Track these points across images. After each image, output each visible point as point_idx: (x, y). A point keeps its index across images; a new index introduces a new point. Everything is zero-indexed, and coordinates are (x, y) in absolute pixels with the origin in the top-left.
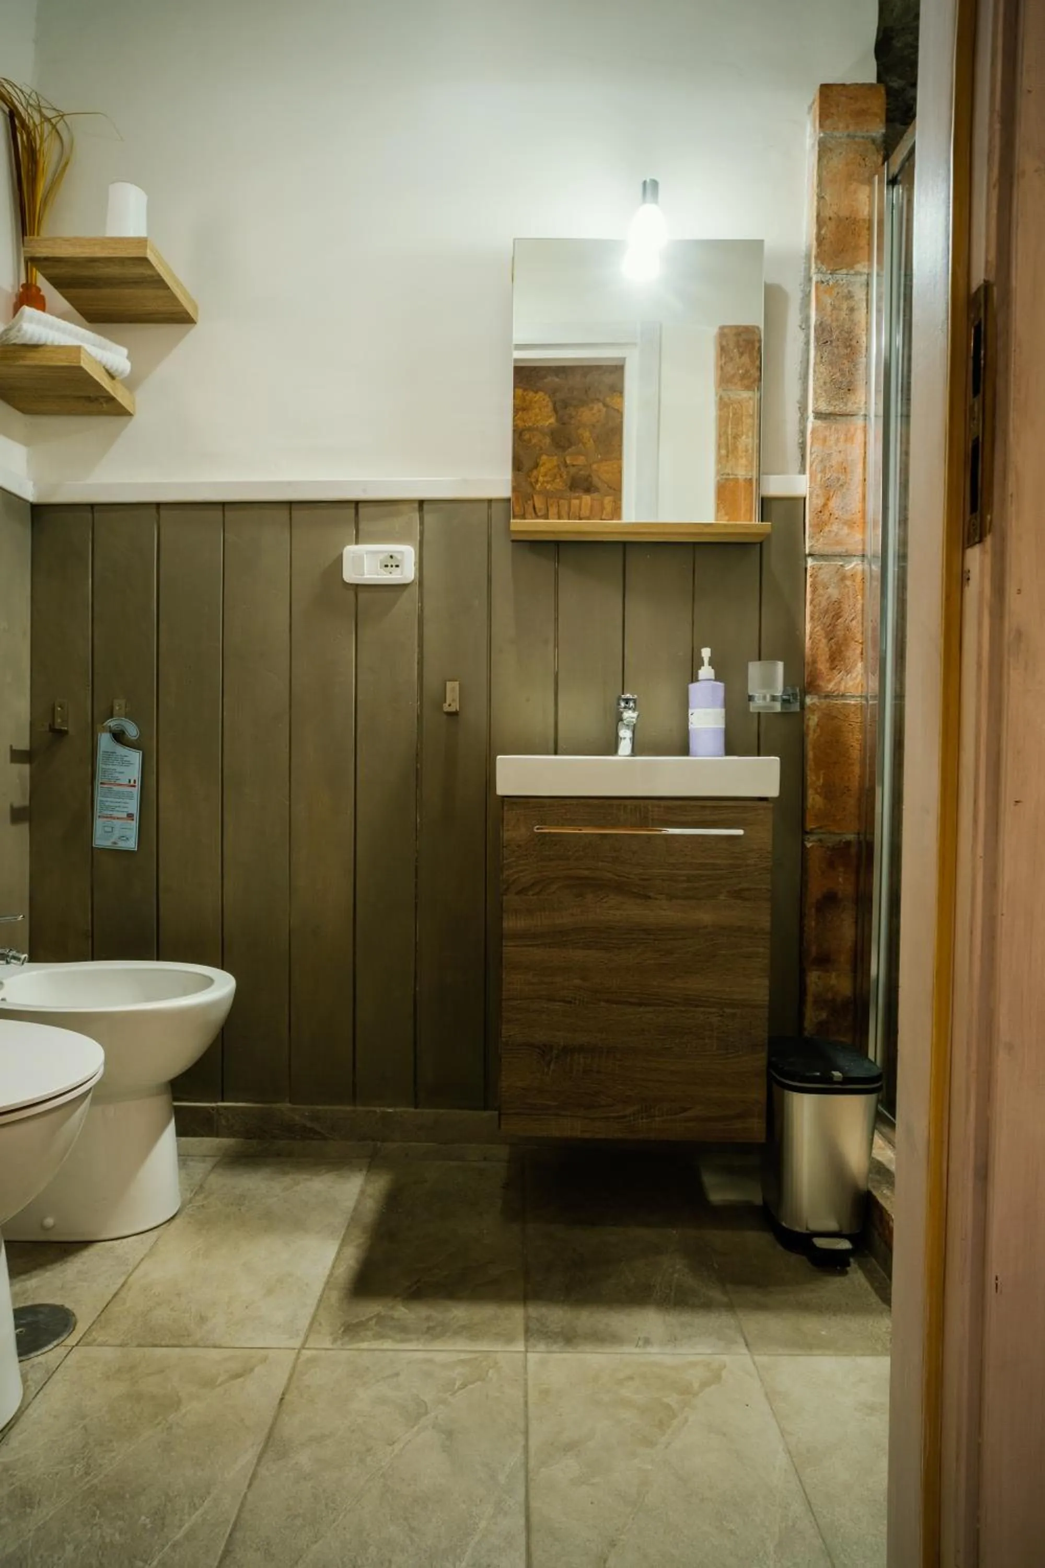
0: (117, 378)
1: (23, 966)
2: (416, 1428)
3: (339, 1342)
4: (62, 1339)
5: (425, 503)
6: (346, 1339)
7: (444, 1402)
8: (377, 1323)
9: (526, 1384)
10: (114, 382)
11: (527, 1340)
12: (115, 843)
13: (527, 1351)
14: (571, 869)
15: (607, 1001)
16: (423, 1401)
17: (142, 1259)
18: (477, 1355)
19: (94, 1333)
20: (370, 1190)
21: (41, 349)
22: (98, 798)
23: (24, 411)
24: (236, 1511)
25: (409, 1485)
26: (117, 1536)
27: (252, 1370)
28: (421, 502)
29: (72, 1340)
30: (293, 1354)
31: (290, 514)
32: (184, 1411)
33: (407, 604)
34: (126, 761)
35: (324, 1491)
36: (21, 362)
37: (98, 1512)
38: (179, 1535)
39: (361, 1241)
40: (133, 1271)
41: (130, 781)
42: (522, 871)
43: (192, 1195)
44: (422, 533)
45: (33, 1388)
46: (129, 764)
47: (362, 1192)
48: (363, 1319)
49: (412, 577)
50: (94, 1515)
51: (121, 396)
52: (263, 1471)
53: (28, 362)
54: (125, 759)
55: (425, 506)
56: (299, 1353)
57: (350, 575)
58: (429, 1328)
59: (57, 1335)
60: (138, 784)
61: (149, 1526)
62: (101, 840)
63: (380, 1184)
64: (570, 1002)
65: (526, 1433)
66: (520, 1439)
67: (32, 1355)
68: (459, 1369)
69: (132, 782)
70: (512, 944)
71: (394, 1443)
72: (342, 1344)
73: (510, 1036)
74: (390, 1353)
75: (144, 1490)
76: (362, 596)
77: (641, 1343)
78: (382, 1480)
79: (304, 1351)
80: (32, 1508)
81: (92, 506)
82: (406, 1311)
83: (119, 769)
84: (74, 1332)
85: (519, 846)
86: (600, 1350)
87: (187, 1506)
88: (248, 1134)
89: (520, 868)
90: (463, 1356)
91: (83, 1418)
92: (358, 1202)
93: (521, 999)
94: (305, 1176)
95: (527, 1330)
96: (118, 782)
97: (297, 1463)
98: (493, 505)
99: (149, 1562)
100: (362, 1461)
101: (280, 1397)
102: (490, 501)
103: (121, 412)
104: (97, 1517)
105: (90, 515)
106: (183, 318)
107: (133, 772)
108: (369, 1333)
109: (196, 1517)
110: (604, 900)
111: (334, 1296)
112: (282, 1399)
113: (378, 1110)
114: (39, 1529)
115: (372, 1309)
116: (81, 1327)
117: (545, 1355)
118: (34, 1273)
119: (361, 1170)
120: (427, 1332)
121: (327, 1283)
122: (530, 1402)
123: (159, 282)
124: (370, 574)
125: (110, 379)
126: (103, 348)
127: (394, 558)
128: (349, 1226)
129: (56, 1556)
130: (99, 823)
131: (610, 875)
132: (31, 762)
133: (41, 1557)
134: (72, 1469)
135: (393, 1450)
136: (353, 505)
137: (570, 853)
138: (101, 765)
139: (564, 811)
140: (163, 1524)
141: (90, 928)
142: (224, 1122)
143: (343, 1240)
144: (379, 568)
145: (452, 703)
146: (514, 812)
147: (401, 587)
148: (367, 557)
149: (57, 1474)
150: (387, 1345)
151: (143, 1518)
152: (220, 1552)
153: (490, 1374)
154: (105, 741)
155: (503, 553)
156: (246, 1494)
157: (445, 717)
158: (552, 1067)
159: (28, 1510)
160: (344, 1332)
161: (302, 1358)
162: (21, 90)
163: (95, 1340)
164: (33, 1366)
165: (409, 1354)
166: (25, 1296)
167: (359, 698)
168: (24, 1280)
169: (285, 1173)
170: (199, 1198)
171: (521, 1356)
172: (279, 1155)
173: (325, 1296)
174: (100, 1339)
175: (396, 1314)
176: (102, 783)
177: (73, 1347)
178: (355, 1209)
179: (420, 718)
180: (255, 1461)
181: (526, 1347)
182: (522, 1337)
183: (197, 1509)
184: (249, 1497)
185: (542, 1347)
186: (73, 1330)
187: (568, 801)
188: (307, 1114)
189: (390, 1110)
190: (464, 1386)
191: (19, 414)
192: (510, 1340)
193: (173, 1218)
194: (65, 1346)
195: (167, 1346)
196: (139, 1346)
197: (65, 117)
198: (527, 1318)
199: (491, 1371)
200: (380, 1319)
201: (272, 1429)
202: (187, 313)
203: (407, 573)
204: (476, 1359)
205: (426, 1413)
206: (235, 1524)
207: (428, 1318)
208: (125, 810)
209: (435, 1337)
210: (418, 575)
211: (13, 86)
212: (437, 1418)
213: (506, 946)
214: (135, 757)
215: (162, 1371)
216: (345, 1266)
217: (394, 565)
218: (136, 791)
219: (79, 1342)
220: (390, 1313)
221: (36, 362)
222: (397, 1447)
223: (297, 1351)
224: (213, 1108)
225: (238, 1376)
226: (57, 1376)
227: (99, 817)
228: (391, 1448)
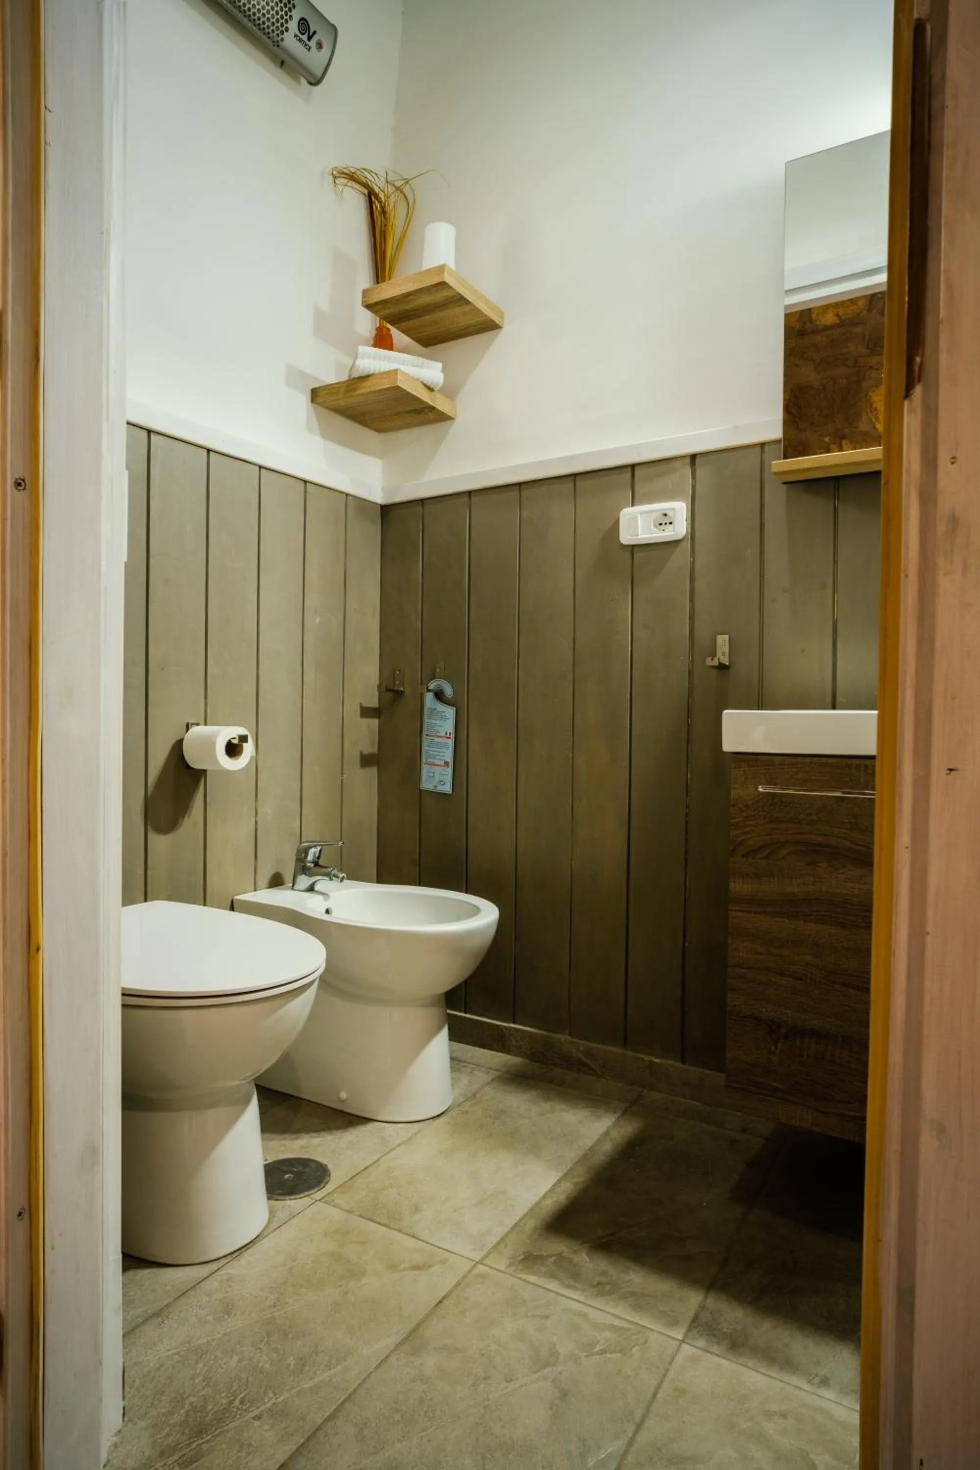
0: (436, 389)
1: (343, 883)
2: (537, 1375)
3: (513, 1268)
4: (312, 1192)
5: (697, 457)
6: (520, 1267)
7: (576, 1360)
8: (555, 1262)
9: (665, 1375)
10: (433, 393)
11: (689, 1330)
12: (436, 787)
13: (683, 1341)
14: (802, 834)
15: (844, 984)
16: (558, 1352)
17: (399, 1145)
18: (632, 1327)
19: (335, 1195)
20: (614, 1134)
21: (371, 378)
22: (425, 748)
23: (378, 430)
24: (356, 1385)
25: (503, 1427)
26: (267, 1366)
27: (430, 1267)
28: (693, 457)
29: (318, 1195)
30: (469, 1265)
31: (575, 485)
32: (364, 1282)
33: (680, 559)
34: (444, 716)
35: (431, 1399)
36: (358, 392)
37: (266, 1340)
38: (307, 1386)
39: (581, 1179)
40: (388, 1152)
41: (446, 734)
42: (748, 833)
43: (464, 1100)
44: (694, 487)
45: (275, 1224)
46: (445, 719)
47: (607, 1134)
48: (545, 1254)
49: (684, 532)
50: (262, 1341)
51: (441, 404)
52: (393, 1359)
53: (362, 391)
54: (443, 714)
55: (698, 460)
56: (475, 1265)
57: (626, 537)
58: (599, 1284)
59: (310, 1188)
60: (453, 736)
61: (292, 1367)
62: (426, 785)
63: (628, 1129)
64: (801, 979)
65: (639, 1426)
66: (630, 1429)
67: (287, 1198)
68: (607, 1334)
69: (448, 735)
70: (740, 908)
71: (512, 1380)
72: (515, 1271)
73: (735, 1006)
74: (552, 1295)
75: (304, 1336)
76: (638, 555)
77: (816, 1380)
78: (482, 1411)
79: (480, 1266)
80: (229, 1317)
81: (422, 501)
82: (588, 1259)
83: (439, 723)
84: (324, 1189)
85: (746, 806)
86: (763, 1370)
87: (325, 1363)
88: (533, 1057)
89: (747, 829)
90: (617, 1322)
91: (294, 1261)
92: (599, 1141)
93: (747, 968)
94: (564, 1107)
95: (695, 1320)
96: (438, 734)
97: (421, 1364)
98: (766, 448)
99: (277, 1396)
100: (475, 1385)
101: (440, 1298)
102: (762, 445)
103: (443, 418)
104: (263, 1343)
105: (421, 508)
106: (490, 326)
107: (448, 726)
108: (543, 1269)
109: (325, 1376)
110: (841, 871)
111: (531, 1223)
112: (440, 1302)
113: (647, 1058)
114: (225, 1335)
115: (559, 1246)
116: (330, 1187)
117: (699, 1352)
118: (322, 1134)
119: (615, 1112)
120: (595, 1286)
121: (532, 1209)
122: (659, 1396)
123: (461, 300)
124: (644, 534)
125: (429, 392)
126: (422, 367)
127: (667, 516)
128: (577, 1163)
129: (225, 1360)
130: (425, 769)
131: (848, 844)
132: (379, 717)
133: (216, 1356)
134: (267, 1297)
135: (507, 1387)
136: (629, 469)
137: (802, 816)
138: (426, 720)
139: (795, 770)
140: (302, 1370)
141: (417, 857)
142: (514, 1042)
143: (567, 1174)
144: (652, 527)
145: (723, 655)
146: (742, 769)
147: (673, 544)
148: (641, 517)
149: (256, 1297)
150: (554, 1285)
151: (292, 1358)
152: (327, 1415)
153: (634, 1350)
154: (429, 697)
155: (776, 496)
156: (371, 1373)
157: (715, 671)
158: (780, 1046)
159: (226, 1317)
160: (523, 1259)
161: (475, 1271)
162: (376, 174)
163: (333, 1201)
164: (283, 1207)
165: (568, 1301)
166: (307, 1150)
167: (635, 655)
168: (312, 1137)
169: (548, 1099)
170: (469, 1104)
171: (676, 1343)
172: (551, 1082)
173: (523, 1221)
174: (337, 1201)
175: (576, 1259)
176: (427, 735)
177: (316, 1201)
178: (591, 1149)
179: (690, 673)
180: (392, 1348)
181: (686, 1336)
182: (686, 1326)
183: (330, 1369)
184: (373, 1377)
185: (701, 1343)
186: (324, 1187)
187: (800, 760)
188: (582, 1049)
189: (657, 1061)
190: (602, 1352)
191: (373, 432)
192: (673, 1323)
193: (439, 1116)
194: (312, 1198)
195: (379, 1223)
196: (361, 1216)
197: (410, 182)
198: (702, 1307)
199: (637, 1348)
200: (560, 1258)
201: (418, 1325)
202: (492, 321)
203: (680, 529)
204: (628, 1330)
205: (553, 1365)
206: (350, 1396)
207: (604, 1273)
208: (443, 758)
209: (600, 1294)
210: (689, 530)
211: (370, 172)
212: (561, 1373)
213: (731, 910)
214: (450, 712)
215: (364, 1243)
216: (554, 1199)
217: (668, 522)
218: (451, 742)
219: (323, 1198)
220: (571, 1256)
221: (368, 390)
222: (511, 1386)
223: (474, 1263)
224: (505, 1027)
225: (417, 1268)
226: (294, 1221)
227: (425, 764)
228: (506, 1384)
